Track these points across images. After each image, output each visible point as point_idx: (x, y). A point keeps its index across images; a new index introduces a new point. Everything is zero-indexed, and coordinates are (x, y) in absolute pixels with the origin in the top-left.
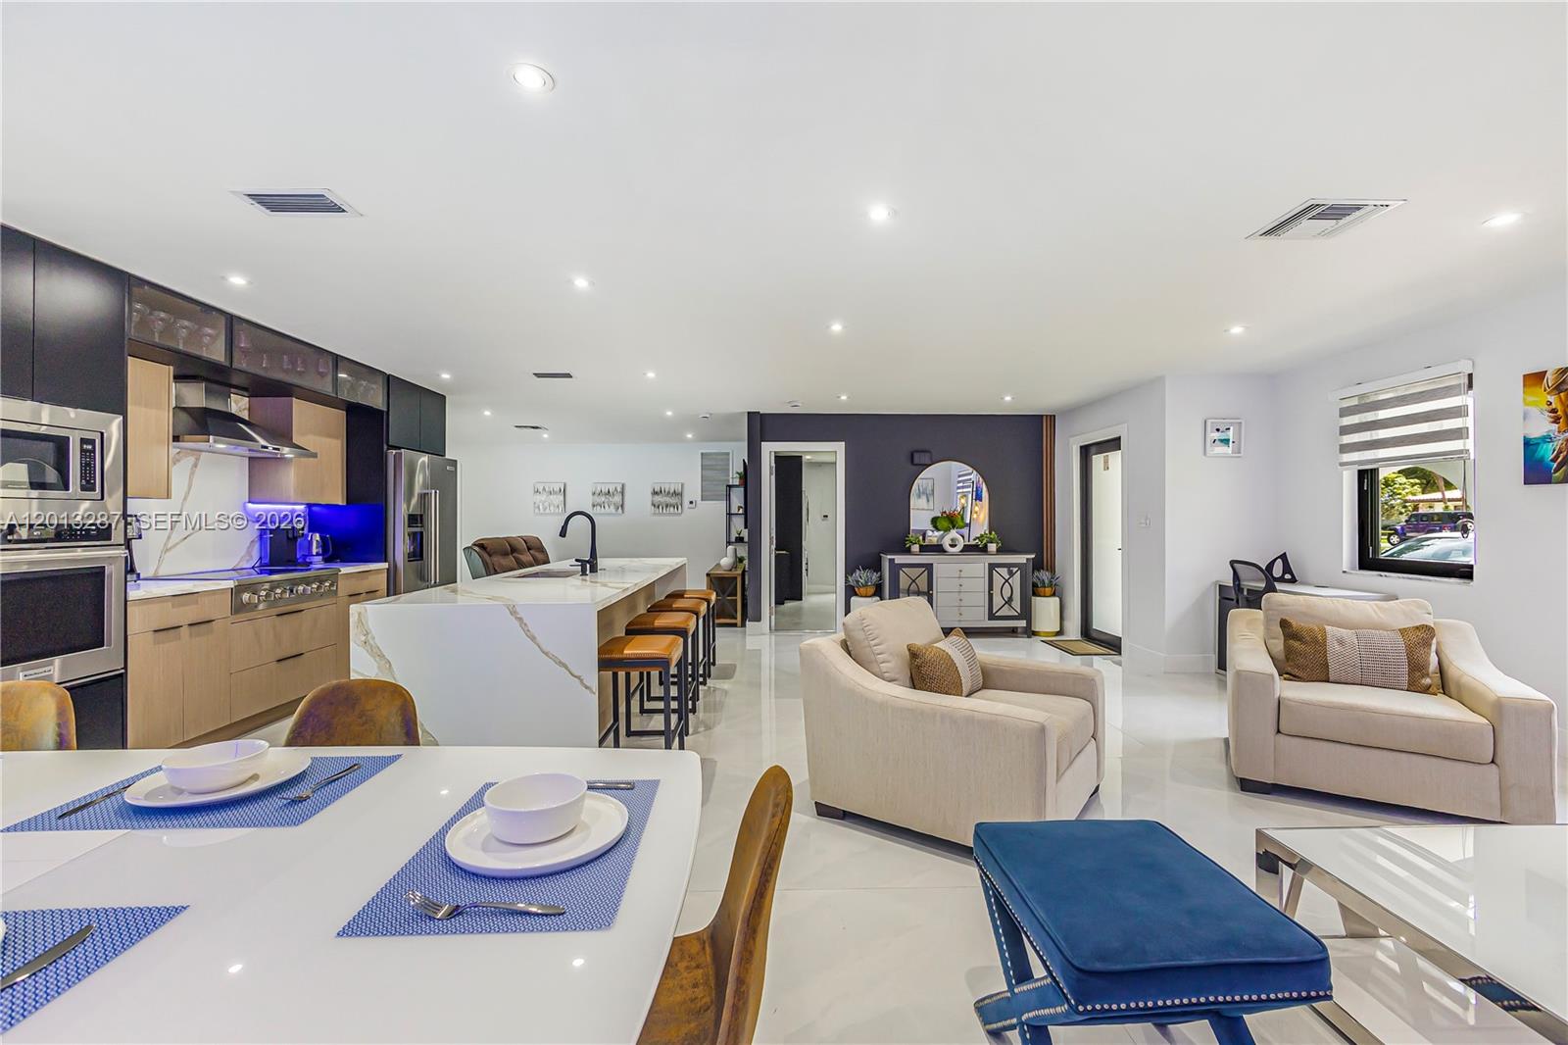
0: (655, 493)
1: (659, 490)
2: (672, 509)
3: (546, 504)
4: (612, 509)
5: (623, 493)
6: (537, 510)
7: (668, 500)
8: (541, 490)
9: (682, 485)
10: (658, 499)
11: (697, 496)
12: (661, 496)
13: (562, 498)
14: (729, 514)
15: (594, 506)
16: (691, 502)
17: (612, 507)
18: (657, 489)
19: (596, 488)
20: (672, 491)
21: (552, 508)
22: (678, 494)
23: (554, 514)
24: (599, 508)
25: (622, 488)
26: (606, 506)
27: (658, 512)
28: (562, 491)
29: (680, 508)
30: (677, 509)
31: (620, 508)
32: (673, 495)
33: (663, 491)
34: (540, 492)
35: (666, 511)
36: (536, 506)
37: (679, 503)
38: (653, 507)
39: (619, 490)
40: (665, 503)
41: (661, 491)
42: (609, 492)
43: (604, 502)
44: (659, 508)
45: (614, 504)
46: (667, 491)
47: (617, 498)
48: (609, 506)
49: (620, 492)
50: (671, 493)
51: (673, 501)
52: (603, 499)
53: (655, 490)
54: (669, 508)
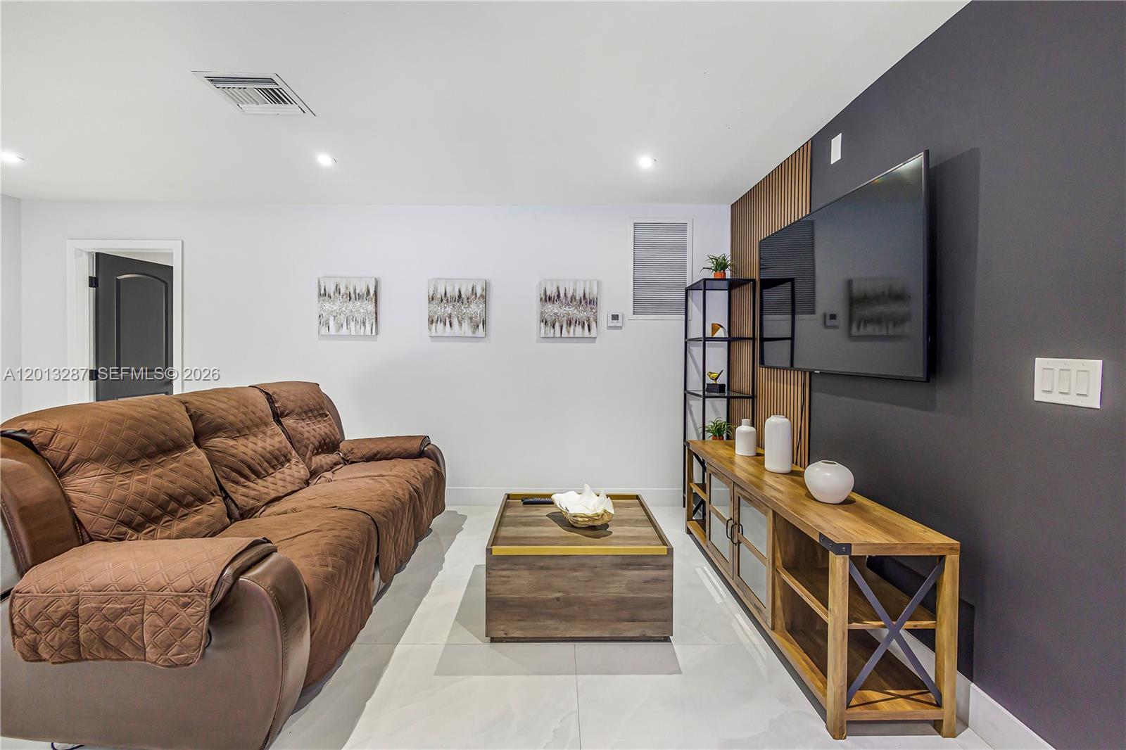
0: (547, 299)
1: (554, 293)
2: (579, 329)
3: (342, 318)
4: (466, 328)
5: (484, 298)
6: (324, 330)
7: (572, 311)
8: (331, 290)
9: (599, 284)
10: (552, 309)
11: (627, 307)
12: (557, 304)
13: (371, 307)
14: (687, 341)
15: (432, 322)
16: (615, 317)
17: (466, 325)
18: (552, 291)
19: (436, 289)
20: (579, 295)
21: (352, 324)
22: (589, 302)
23: (358, 337)
24: (440, 326)
25: (485, 289)
26: (455, 322)
27: (552, 336)
28: (372, 292)
29: (593, 325)
30: (589, 330)
31: (481, 326)
32: (581, 302)
33: (562, 295)
34: (330, 296)
35: (568, 332)
36: (323, 321)
37: (592, 319)
38: (543, 324)
39: (479, 292)
40: (565, 318)
41: (559, 296)
42: (460, 296)
43: (450, 316)
44: (554, 327)
45: (471, 319)
46: (569, 295)
47: (475, 309)
48: (460, 323)
49: (482, 296)
50: (578, 298)
51: (581, 314)
52: (449, 309)
53: (548, 293)
54: (572, 327)
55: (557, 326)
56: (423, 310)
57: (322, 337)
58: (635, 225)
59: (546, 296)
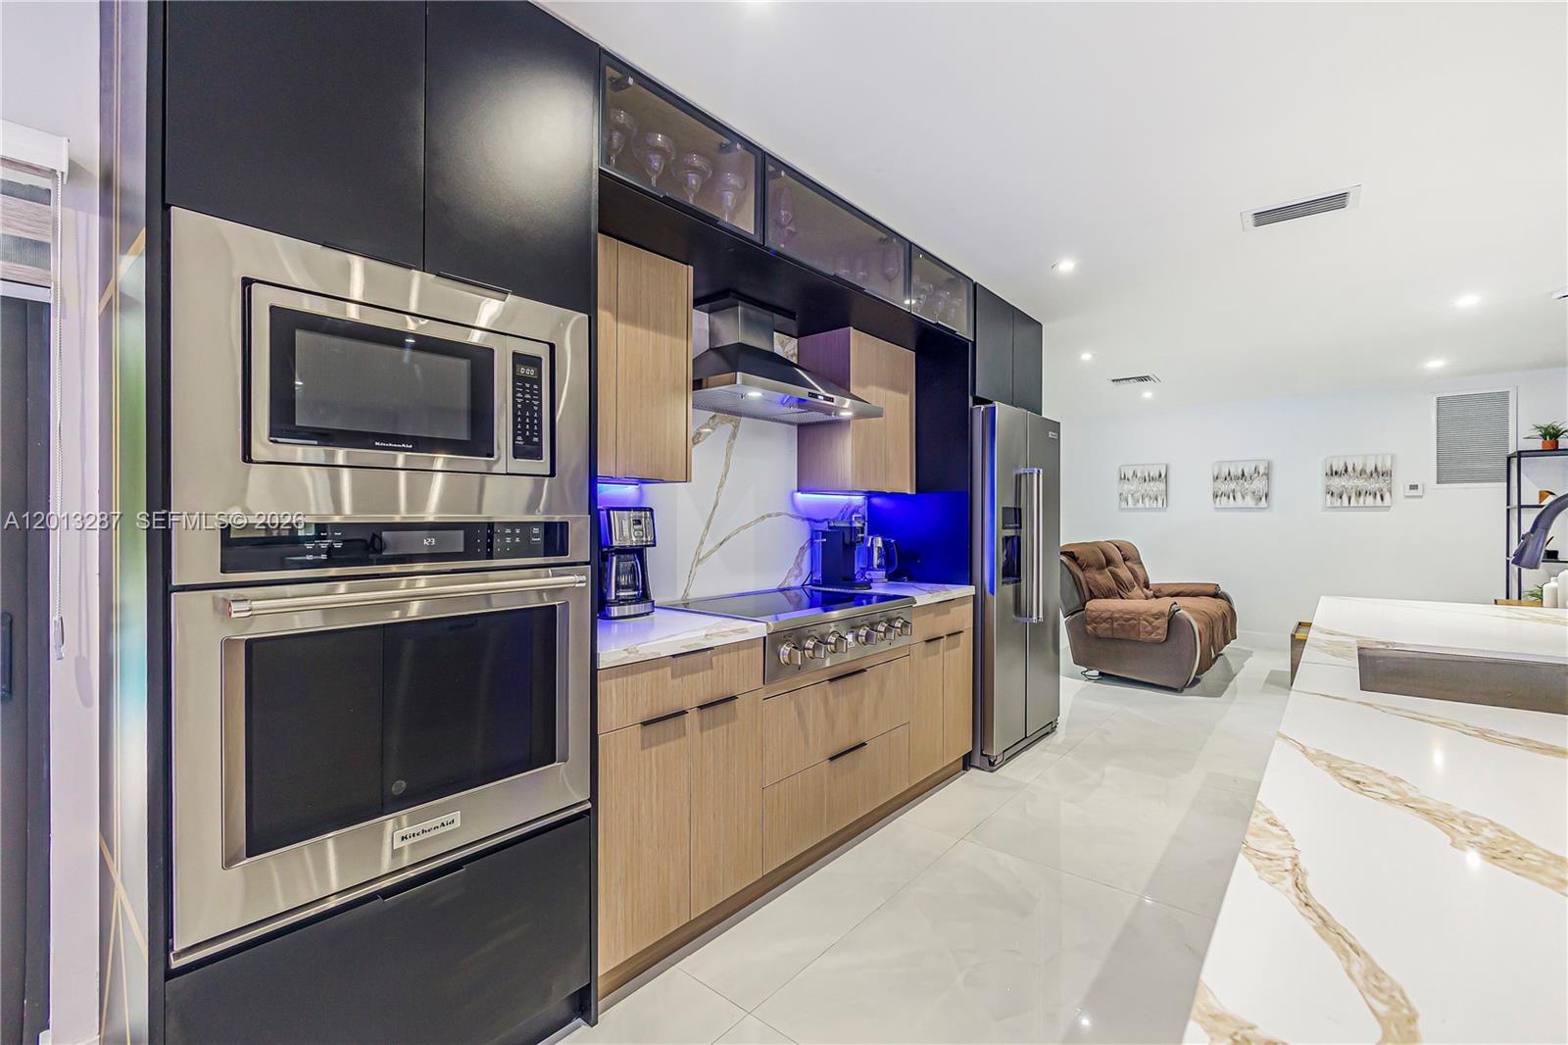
0: (1333, 473)
1: (1341, 468)
2: (1370, 499)
3: (1138, 495)
4: (1249, 501)
5: (1267, 475)
6: (1124, 505)
7: (1362, 483)
8: (1129, 475)
9: (1392, 457)
10: (1337, 483)
11: (1428, 477)
12: (1345, 478)
13: (1162, 486)
14: (1511, 508)
15: (1216, 496)
16: (1414, 487)
17: (1249, 498)
18: (1338, 466)
19: (1220, 470)
20: (1370, 468)
21: (1147, 500)
22: (1382, 474)
23: (1150, 509)
24: (1224, 499)
25: (1269, 467)
26: (1239, 496)
27: (1339, 505)
28: (1163, 475)
29: (1387, 496)
30: (1382, 499)
31: (1264, 499)
32: (1371, 475)
33: (1350, 469)
34: (1128, 480)
35: (1358, 502)
36: (1123, 498)
37: (1385, 490)
38: (1329, 496)
39: (1262, 471)
40: (1354, 490)
41: (1346, 471)
42: (1243, 475)
43: (1234, 491)
44: (1341, 498)
45: (1254, 493)
46: (1358, 469)
47: (1259, 485)
48: (1243, 497)
49: (1264, 474)
50: (1368, 471)
51: (1373, 485)
52: (1233, 486)
53: (1334, 469)
54: (1362, 498)
55: (1345, 497)
56: (1209, 487)
57: (1121, 509)
58: (1438, 399)
59: (1332, 470)
